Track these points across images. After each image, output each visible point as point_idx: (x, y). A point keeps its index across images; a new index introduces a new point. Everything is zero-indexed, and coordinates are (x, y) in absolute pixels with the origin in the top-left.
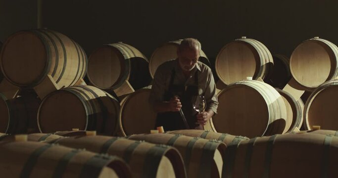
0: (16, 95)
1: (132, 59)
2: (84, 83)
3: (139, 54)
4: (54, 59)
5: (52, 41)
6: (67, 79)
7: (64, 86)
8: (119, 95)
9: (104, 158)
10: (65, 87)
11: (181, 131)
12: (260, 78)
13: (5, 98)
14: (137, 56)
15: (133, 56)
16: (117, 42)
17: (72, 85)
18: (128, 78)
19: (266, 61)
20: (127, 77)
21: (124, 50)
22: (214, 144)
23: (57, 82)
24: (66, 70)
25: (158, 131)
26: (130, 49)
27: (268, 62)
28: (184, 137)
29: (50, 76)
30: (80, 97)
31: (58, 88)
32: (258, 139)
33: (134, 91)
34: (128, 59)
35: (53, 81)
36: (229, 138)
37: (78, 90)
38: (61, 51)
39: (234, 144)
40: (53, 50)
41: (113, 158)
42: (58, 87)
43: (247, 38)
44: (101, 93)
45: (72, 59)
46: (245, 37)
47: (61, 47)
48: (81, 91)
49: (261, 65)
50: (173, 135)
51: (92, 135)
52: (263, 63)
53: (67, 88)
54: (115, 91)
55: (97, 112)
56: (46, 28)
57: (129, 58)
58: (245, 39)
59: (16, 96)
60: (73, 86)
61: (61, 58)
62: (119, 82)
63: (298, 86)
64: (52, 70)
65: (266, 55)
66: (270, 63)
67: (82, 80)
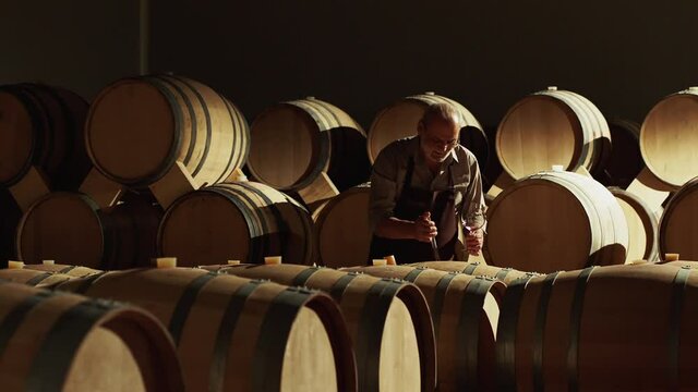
0: (114, 201)
1: (333, 130)
2: (244, 178)
3: (346, 121)
4: (188, 132)
5: (185, 98)
6: (212, 170)
7: (206, 184)
8: (308, 200)
9: (301, 292)
10: (210, 184)
11: (426, 263)
12: (584, 167)
13: (95, 207)
14: (343, 125)
15: (336, 125)
16: (303, 97)
17: (221, 181)
18: (327, 168)
19: (594, 135)
20: (324, 165)
21: (319, 114)
22: (484, 282)
23: (193, 175)
24: (210, 152)
25: (385, 261)
26: (330, 111)
27: (598, 136)
28: (431, 271)
29: (180, 164)
30: (238, 204)
31: (196, 187)
32: (561, 274)
33: (337, 193)
34: (326, 131)
35: (187, 172)
36: (514, 275)
37: (234, 190)
38: (201, 117)
39: (520, 282)
40: (187, 115)
41: (315, 293)
42: (196, 184)
43: (558, 89)
44: (277, 197)
45: (221, 131)
46: (555, 88)
47: (202, 110)
48: (239, 192)
49: (585, 143)
50: (413, 268)
51: (275, 262)
52: (589, 137)
53: (213, 186)
54: (302, 193)
55: (270, 231)
56: (171, 73)
57: (328, 128)
58: (554, 92)
59: (116, 202)
60: (224, 183)
61: (201, 129)
62: (309, 176)
63: (655, 183)
64: (185, 154)
65: (594, 123)
66: (603, 139)
67: (240, 171)
